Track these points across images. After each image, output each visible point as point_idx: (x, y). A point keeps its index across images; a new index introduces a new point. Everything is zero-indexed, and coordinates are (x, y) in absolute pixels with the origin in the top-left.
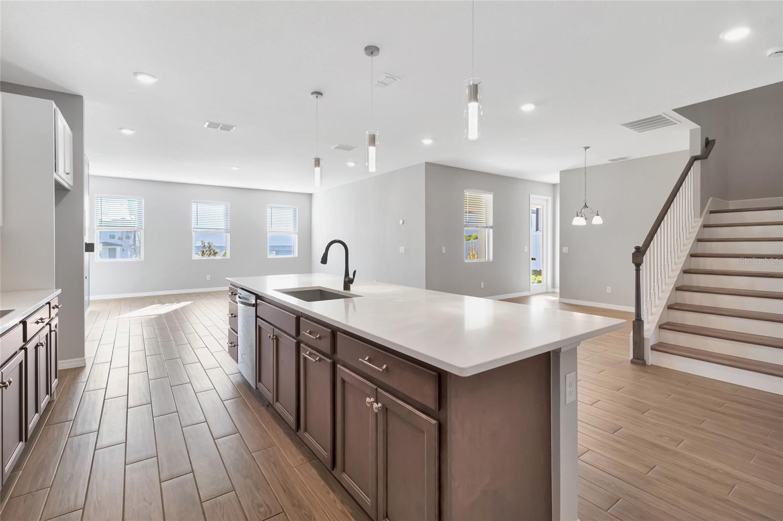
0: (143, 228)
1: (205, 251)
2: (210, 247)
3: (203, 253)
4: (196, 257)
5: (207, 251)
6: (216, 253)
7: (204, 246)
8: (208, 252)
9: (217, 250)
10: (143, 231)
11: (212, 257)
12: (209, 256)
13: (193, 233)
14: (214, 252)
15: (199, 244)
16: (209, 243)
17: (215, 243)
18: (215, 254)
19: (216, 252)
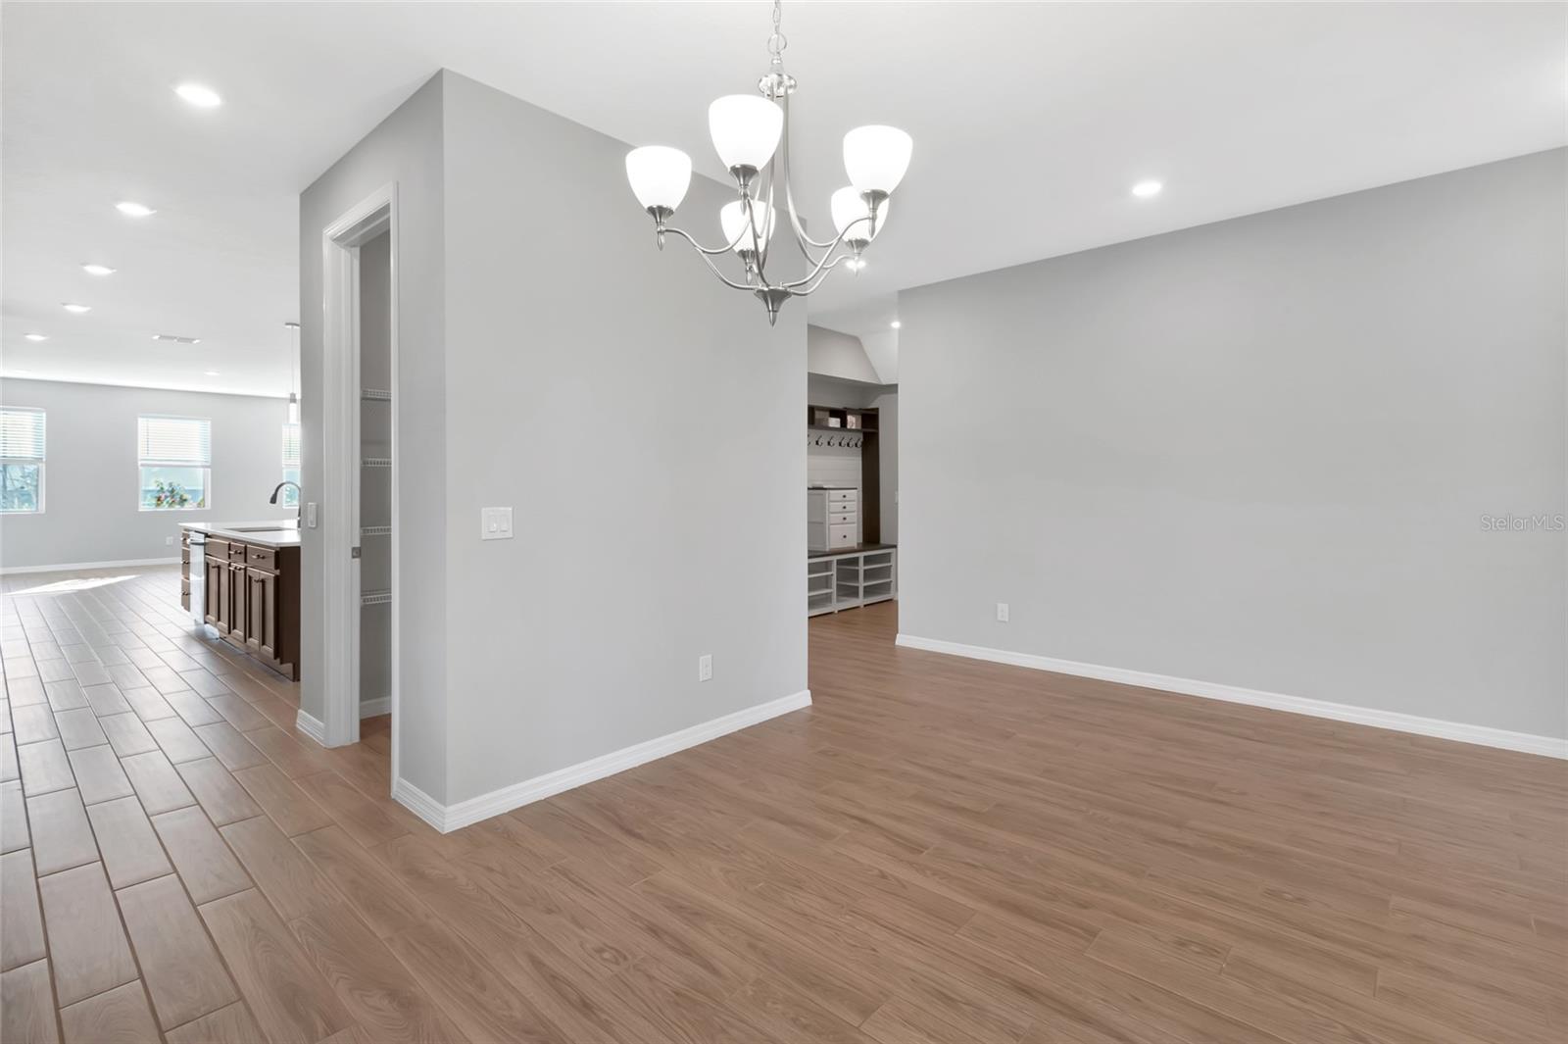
0: (44, 460)
1: (163, 497)
2: (172, 491)
3: (159, 500)
4: (146, 505)
5: (166, 497)
6: (185, 500)
7: (162, 488)
8: (168, 499)
9: (186, 496)
10: (44, 465)
11: (177, 507)
12: (171, 505)
13: (140, 468)
14: (181, 498)
15: (153, 487)
16: (171, 485)
17: (184, 485)
18: (183, 501)
19: (184, 498)
